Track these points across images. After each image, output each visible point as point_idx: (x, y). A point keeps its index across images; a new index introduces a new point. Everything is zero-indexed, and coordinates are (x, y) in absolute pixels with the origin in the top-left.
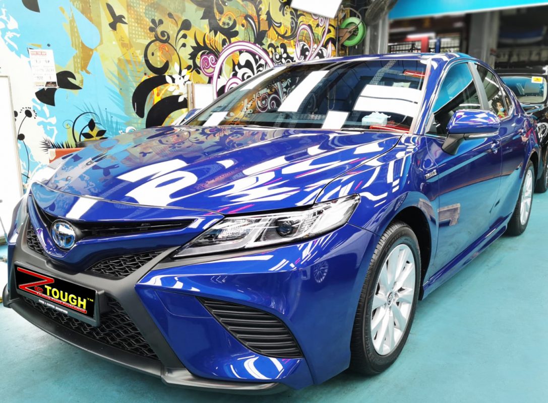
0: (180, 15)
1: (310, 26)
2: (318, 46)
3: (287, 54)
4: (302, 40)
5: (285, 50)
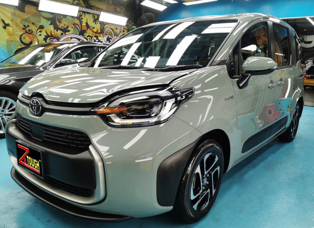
0: (38, 23)
1: (112, 29)
2: (117, 37)
3: (99, 40)
4: (107, 35)
5: (97, 39)
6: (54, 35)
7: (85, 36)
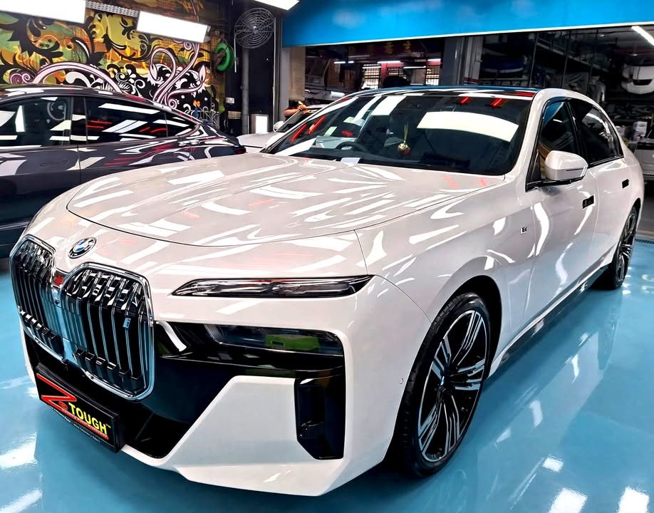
2: (184, 68)
3: (137, 75)
4: (159, 63)
5: (134, 72)
6: (22, 65)
7: (101, 67)
